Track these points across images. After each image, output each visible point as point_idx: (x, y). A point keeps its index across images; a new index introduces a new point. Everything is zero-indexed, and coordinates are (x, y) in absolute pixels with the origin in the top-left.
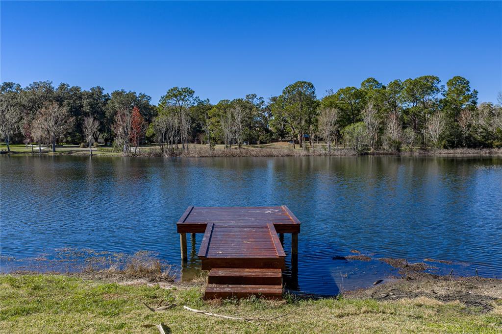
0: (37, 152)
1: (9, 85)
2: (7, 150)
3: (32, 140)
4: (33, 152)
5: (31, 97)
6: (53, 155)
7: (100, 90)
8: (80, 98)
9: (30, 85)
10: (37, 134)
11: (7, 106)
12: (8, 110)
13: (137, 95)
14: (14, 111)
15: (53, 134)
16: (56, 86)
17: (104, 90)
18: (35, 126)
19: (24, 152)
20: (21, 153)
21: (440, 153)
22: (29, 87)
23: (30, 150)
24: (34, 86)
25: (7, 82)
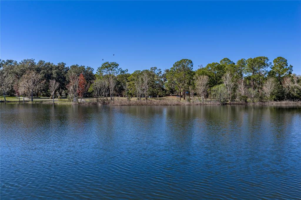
0: (22, 101)
1: (10, 61)
2: (4, 100)
3: (19, 94)
4: (19, 101)
5: (21, 68)
6: (31, 103)
7: (63, 64)
8: (51, 69)
9: (21, 61)
10: (21, 90)
11: (7, 74)
12: (8, 76)
13: (86, 68)
14: (11, 77)
15: (31, 91)
16: (37, 62)
17: (66, 64)
18: (21, 85)
19: (14, 101)
20: (13, 102)
21: (272, 104)
22: (21, 62)
23: (18, 100)
24: (24, 62)
25: (9, 60)
